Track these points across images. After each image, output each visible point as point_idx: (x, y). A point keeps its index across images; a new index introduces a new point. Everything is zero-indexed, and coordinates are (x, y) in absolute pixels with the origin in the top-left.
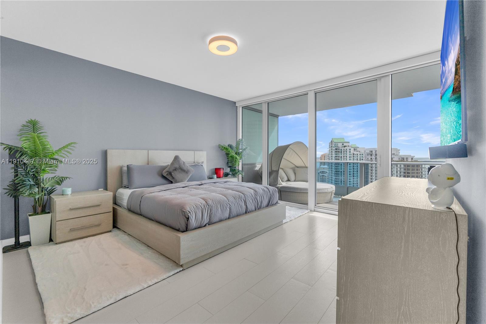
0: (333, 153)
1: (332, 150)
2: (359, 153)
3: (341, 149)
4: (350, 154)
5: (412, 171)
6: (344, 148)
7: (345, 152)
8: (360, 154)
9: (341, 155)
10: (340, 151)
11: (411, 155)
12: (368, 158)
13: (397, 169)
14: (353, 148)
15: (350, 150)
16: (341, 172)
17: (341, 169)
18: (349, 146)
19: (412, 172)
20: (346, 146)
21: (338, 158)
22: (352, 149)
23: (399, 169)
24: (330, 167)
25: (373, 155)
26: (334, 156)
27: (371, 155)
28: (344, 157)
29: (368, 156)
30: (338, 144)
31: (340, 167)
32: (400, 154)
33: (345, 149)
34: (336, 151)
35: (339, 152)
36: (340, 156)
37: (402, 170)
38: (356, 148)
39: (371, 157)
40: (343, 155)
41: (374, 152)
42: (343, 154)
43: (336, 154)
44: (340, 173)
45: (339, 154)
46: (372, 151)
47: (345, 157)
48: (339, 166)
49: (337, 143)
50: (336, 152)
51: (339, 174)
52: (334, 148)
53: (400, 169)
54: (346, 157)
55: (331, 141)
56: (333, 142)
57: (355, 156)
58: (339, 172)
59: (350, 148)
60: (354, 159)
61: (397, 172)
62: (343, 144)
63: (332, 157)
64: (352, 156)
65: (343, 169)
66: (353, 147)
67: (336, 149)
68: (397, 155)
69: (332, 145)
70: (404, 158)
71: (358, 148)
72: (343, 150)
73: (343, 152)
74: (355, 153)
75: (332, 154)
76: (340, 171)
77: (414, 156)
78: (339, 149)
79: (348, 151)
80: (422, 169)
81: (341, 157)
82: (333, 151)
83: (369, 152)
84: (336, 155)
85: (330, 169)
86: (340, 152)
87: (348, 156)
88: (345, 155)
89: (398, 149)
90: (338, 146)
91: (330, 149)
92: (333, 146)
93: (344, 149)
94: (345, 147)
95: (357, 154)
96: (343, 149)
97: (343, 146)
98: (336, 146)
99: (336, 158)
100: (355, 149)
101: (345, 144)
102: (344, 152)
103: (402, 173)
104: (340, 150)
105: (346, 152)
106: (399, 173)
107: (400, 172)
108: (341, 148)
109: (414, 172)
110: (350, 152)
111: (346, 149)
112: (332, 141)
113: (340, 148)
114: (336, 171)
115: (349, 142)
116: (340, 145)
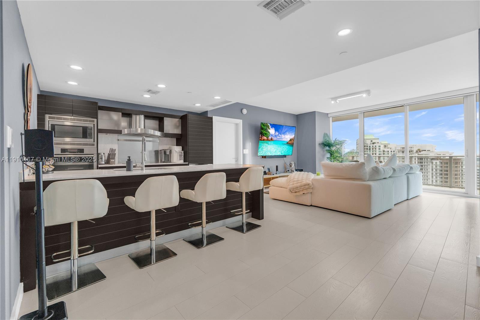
2: (390, 150)
4: (379, 152)
6: (373, 145)
7: (374, 149)
8: (391, 152)
9: (370, 152)
10: (368, 148)
11: (449, 152)
13: (432, 166)
14: (384, 145)
15: (380, 146)
18: (378, 143)
20: (375, 143)
22: (382, 146)
23: (434, 167)
27: (403, 152)
29: (399, 153)
30: (366, 141)
33: (374, 146)
34: (364, 148)
35: (367, 149)
37: (438, 167)
38: (386, 145)
42: (371, 152)
45: (368, 151)
46: (403, 148)
53: (436, 166)
54: (375, 154)
57: (385, 153)
60: (384, 154)
61: (432, 170)
64: (382, 153)
66: (383, 143)
67: (364, 146)
68: (432, 151)
70: (440, 155)
71: (388, 145)
72: (371, 147)
73: (371, 149)
74: (386, 150)
78: (367, 146)
79: (377, 148)
83: (400, 149)
86: (368, 149)
88: (374, 152)
89: (434, 145)
90: (366, 143)
93: (373, 146)
94: (373, 143)
95: (388, 151)
96: (371, 145)
97: (372, 142)
98: (364, 143)
100: (385, 146)
101: (374, 141)
102: (373, 149)
103: (438, 171)
104: (368, 146)
105: (376, 149)
106: (434, 170)
107: (436, 170)
108: (370, 145)
110: (379, 149)
111: (376, 146)
115: (378, 139)
116: (368, 142)
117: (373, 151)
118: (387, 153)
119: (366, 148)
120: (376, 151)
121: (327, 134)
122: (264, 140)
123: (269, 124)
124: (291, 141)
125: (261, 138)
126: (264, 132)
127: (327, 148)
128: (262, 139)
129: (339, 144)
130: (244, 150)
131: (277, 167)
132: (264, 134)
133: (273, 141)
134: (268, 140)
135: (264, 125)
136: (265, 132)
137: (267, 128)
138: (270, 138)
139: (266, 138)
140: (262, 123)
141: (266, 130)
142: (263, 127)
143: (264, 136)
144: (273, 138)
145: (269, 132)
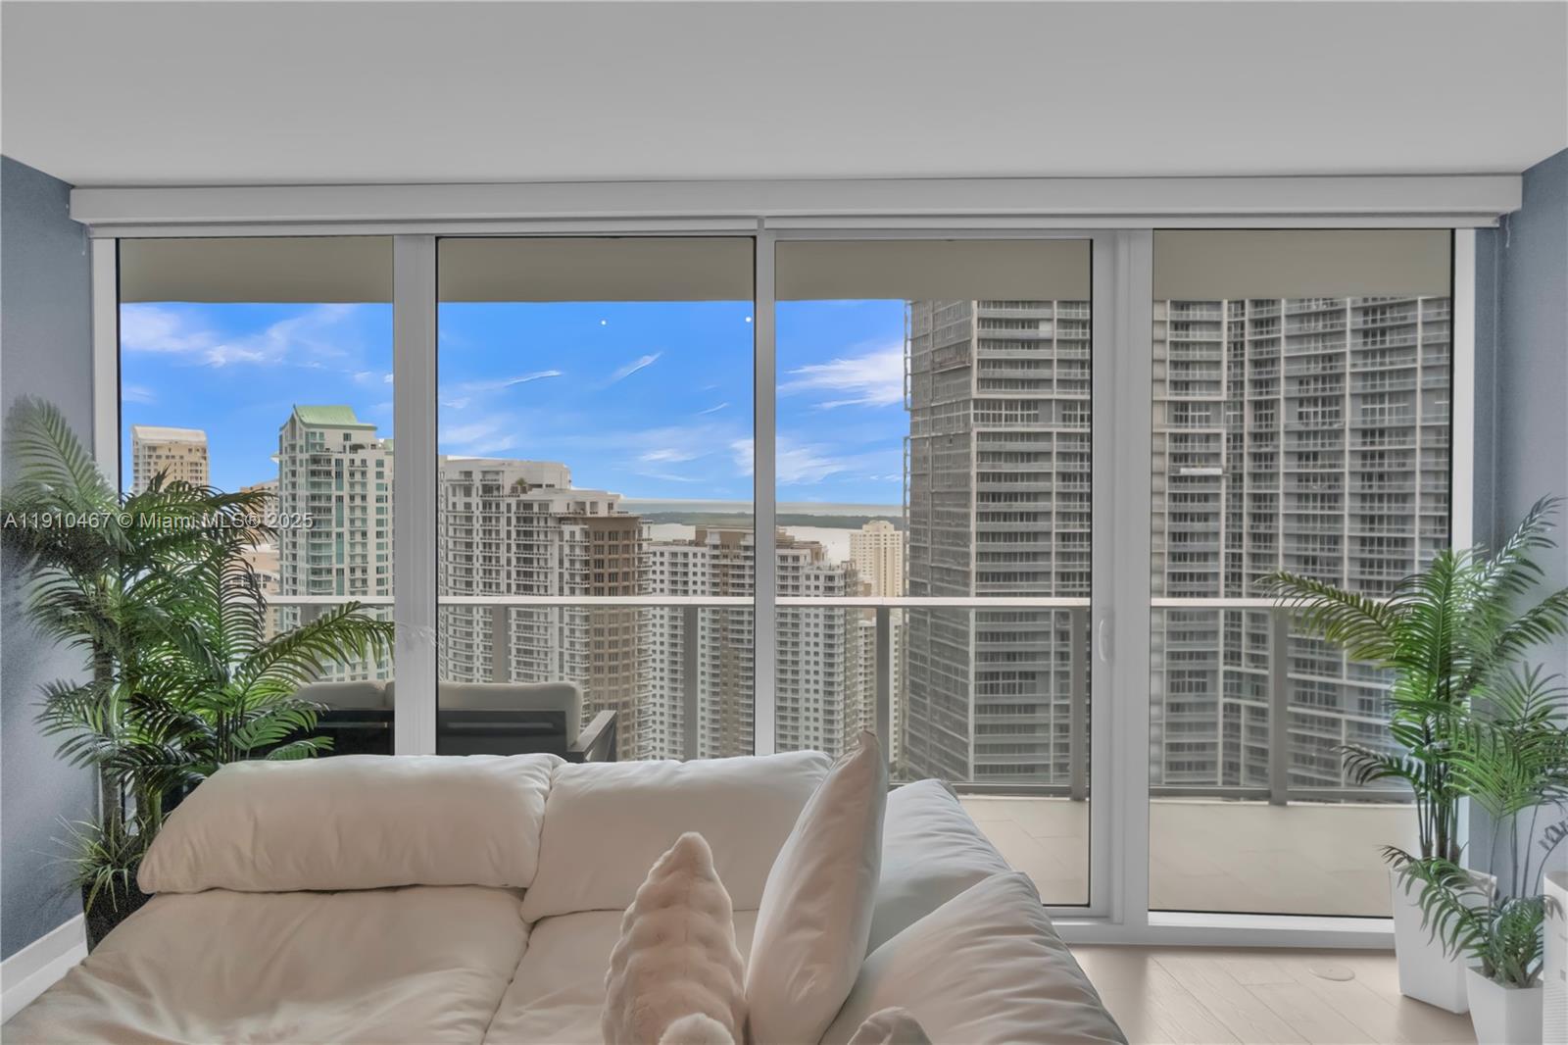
0: (301, 480)
1: (294, 462)
3: (339, 462)
4: (379, 487)
5: (611, 556)
6: (352, 456)
7: (358, 477)
9: (340, 487)
10: (333, 468)
11: (606, 492)
12: (454, 504)
13: (561, 548)
15: (380, 464)
16: (340, 572)
17: (340, 557)
18: (374, 446)
19: (610, 560)
20: (361, 447)
21: (323, 504)
22: (390, 462)
23: (567, 550)
24: (285, 551)
25: (473, 493)
26: (303, 492)
27: (468, 491)
28: (352, 498)
29: (454, 495)
30: (322, 434)
31: (334, 548)
32: (572, 488)
33: (358, 462)
34: (315, 467)
35: (328, 473)
36: (335, 493)
39: (468, 500)
40: (345, 492)
41: (477, 477)
42: (346, 486)
43: (314, 485)
44: (334, 577)
45: (330, 484)
46: (468, 474)
47: (358, 501)
48: (330, 545)
49: (318, 431)
50: (313, 473)
51: (330, 582)
52: (306, 456)
54: (364, 498)
55: (287, 418)
56: (298, 423)
58: (329, 571)
62: (347, 437)
63: (294, 499)
64: (390, 493)
65: (347, 559)
67: (315, 460)
68: (560, 490)
69: (293, 436)
70: (584, 503)
72: (346, 463)
73: (346, 475)
75: (294, 485)
76: (335, 566)
77: (618, 497)
78: (329, 461)
79: (372, 470)
80: (640, 546)
81: (340, 499)
82: (301, 470)
83: (456, 476)
84: (316, 492)
85: (284, 563)
86: (333, 474)
87: (372, 493)
88: (358, 490)
89: (565, 466)
90: (322, 445)
91: (285, 457)
92: (300, 442)
93: (352, 461)
94: (355, 448)
96: (346, 457)
97: (348, 444)
98: (314, 446)
99: (316, 504)
101: (357, 438)
102: (352, 474)
104: (333, 463)
105: (364, 473)
108: (339, 456)
109: (617, 560)
110: (380, 475)
111: (364, 462)
112: (293, 420)
113: (335, 457)
114: (315, 572)
115: (373, 429)
116: (333, 440)
117: (352, 485)
119: (320, 467)
120: (364, 485)
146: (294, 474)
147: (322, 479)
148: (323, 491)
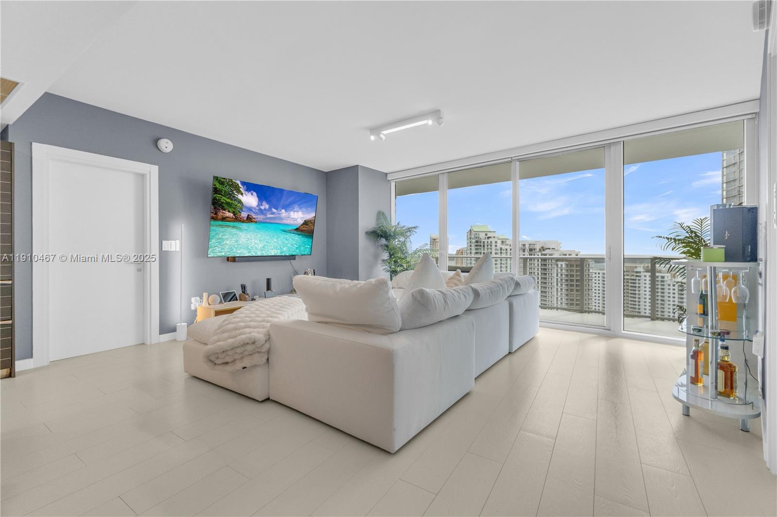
0: (473, 248)
1: (471, 243)
2: (508, 248)
3: (484, 242)
4: (496, 250)
6: (488, 240)
7: (489, 246)
8: (510, 250)
9: (484, 250)
10: (482, 244)
11: (574, 251)
13: (557, 270)
15: (496, 242)
18: (494, 237)
20: (490, 237)
22: (499, 242)
23: (559, 271)
25: (526, 251)
26: (474, 251)
27: (524, 250)
30: (479, 234)
32: (562, 249)
33: (489, 242)
34: (477, 244)
35: (480, 246)
37: (564, 271)
38: (504, 240)
39: (524, 253)
40: (486, 251)
41: (527, 246)
42: (486, 249)
43: (476, 249)
45: (481, 249)
46: (525, 245)
49: (478, 233)
50: (476, 246)
52: (474, 241)
53: (561, 270)
55: (469, 230)
56: (472, 231)
57: (503, 251)
59: (496, 240)
60: (501, 253)
61: (557, 275)
62: (486, 235)
63: (471, 253)
64: (499, 252)
66: (500, 238)
67: (477, 242)
68: (557, 250)
69: (471, 235)
71: (508, 240)
72: (486, 243)
73: (486, 246)
74: (504, 247)
75: (471, 249)
77: (580, 252)
78: (481, 242)
79: (494, 244)
80: (589, 270)
82: (473, 245)
83: (521, 246)
84: (477, 251)
86: (482, 246)
87: (493, 251)
89: (559, 242)
90: (479, 237)
91: (469, 241)
92: (473, 236)
93: (488, 242)
94: (489, 238)
95: (506, 249)
96: (486, 241)
98: (476, 238)
100: (503, 242)
101: (489, 235)
102: (488, 246)
103: (563, 276)
105: (491, 245)
106: (559, 275)
107: (561, 275)
108: (484, 240)
110: (496, 246)
111: (491, 242)
112: (471, 230)
113: (483, 241)
115: (495, 232)
116: (482, 236)
117: (488, 249)
118: (505, 251)
119: (478, 244)
120: (491, 249)
121: (383, 213)
122: (224, 219)
123: (239, 182)
124: (307, 225)
125: (216, 214)
126: (224, 199)
127: (383, 241)
128: (220, 217)
129: (402, 234)
130: (163, 242)
131: (268, 281)
132: (224, 205)
133: (256, 222)
134: (237, 219)
135: (222, 183)
136: (228, 200)
137: (232, 191)
138: (244, 215)
139: (231, 215)
140: (216, 178)
141: (230, 196)
142: (218, 185)
143: (224, 210)
144: (254, 217)
145: (240, 202)
146: (471, 246)
147: (479, 247)
148: (479, 251)
